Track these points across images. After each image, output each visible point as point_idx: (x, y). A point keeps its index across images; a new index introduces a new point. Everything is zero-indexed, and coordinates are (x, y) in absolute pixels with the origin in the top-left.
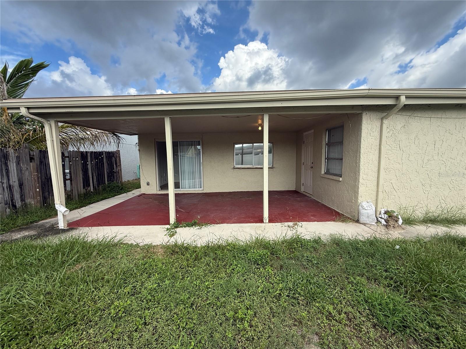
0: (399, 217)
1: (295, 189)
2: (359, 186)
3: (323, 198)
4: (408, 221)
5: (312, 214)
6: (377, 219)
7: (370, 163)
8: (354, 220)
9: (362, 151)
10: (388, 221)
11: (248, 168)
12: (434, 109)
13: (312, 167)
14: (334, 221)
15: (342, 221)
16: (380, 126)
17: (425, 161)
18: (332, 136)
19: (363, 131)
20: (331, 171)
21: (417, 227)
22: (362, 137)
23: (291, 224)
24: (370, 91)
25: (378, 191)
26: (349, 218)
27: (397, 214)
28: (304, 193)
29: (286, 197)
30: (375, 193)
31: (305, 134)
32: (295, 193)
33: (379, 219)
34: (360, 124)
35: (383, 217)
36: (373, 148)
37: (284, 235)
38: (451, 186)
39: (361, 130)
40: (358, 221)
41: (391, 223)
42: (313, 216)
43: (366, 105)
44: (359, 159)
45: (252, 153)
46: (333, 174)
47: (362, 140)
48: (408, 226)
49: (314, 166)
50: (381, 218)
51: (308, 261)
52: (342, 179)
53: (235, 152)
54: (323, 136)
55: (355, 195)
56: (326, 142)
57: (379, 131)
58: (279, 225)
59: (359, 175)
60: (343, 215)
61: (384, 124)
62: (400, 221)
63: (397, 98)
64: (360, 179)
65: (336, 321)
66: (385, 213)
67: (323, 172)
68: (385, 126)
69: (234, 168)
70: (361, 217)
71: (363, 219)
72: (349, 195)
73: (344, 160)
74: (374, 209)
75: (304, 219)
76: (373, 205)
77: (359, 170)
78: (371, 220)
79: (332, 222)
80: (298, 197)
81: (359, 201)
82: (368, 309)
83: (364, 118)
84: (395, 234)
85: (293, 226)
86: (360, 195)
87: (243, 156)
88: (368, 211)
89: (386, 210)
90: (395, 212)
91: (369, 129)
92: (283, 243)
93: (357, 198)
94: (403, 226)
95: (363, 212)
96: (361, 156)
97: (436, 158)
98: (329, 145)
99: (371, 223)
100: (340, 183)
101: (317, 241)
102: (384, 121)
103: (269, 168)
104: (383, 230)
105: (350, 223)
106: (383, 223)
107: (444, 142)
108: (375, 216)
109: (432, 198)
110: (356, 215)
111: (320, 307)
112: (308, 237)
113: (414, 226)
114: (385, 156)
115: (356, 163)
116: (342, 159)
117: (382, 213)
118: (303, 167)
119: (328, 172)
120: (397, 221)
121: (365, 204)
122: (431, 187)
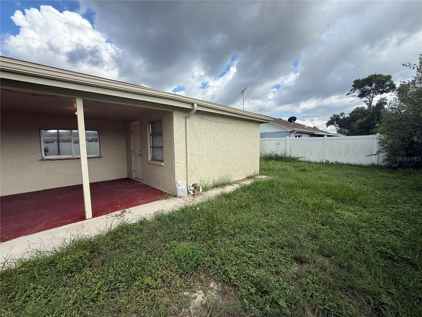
0: (200, 187)
1: (128, 176)
2: (175, 169)
3: (151, 181)
4: (205, 189)
5: (141, 198)
6: (188, 191)
7: (181, 150)
8: (173, 196)
9: (175, 141)
10: (195, 191)
11: (66, 159)
12: (212, 115)
13: (140, 155)
14: (159, 200)
15: (165, 198)
16: (185, 123)
17: (211, 148)
18: (154, 128)
19: (174, 125)
20: (156, 158)
21: (209, 192)
22: (174, 131)
23: (118, 212)
24: (176, 96)
25: (187, 171)
26: (170, 195)
27: (199, 185)
28: (136, 179)
29: (117, 185)
30: (185, 173)
31: (132, 124)
32: (128, 180)
33: (189, 191)
34: (172, 120)
35: (191, 189)
36: (182, 139)
37: (109, 226)
38: (223, 163)
39: (173, 125)
40: (176, 196)
41: (196, 192)
42: (141, 199)
43: (175, 106)
44: (174, 148)
45: (70, 141)
46: (158, 160)
47: (174, 133)
48: (205, 192)
49: (142, 154)
50: (190, 190)
51: (133, 244)
52: (164, 164)
53: (42, 139)
54: (147, 128)
55: (173, 176)
56: (150, 133)
57: (185, 127)
58: (104, 217)
59: (174, 160)
60: (166, 193)
61: (187, 122)
62: (201, 190)
63: (193, 104)
64: (175, 163)
65: (153, 288)
66: (192, 186)
67: (150, 159)
68: (188, 123)
69: (43, 160)
70: (178, 192)
71: (179, 194)
72: (169, 176)
73: (164, 148)
74: (186, 184)
75: (133, 204)
76: (184, 182)
77: (174, 156)
78: (184, 193)
79: (158, 201)
80: (129, 184)
81: (176, 180)
82: (177, 265)
83: (174, 116)
84: (198, 200)
85: (121, 214)
86: (176, 175)
87: (61, 144)
88: (182, 187)
89: (193, 184)
90: (197, 184)
91: (179, 125)
92: (107, 235)
93: (174, 178)
94: (203, 193)
95: (179, 188)
96: (175, 145)
97: (215, 146)
98: (153, 135)
99: (184, 196)
100: (163, 167)
101: (143, 223)
102: (187, 120)
103: (88, 158)
104: (191, 198)
105: (170, 199)
106: (191, 193)
107: (218, 137)
108: (186, 189)
109: (215, 172)
110: (175, 192)
111: (139, 285)
112: (134, 221)
113: (208, 191)
114: (190, 145)
115: (172, 151)
116: (162, 147)
117: (191, 187)
118: (133, 155)
119: (153, 159)
120: (199, 190)
121: (179, 182)
122: (215, 165)
